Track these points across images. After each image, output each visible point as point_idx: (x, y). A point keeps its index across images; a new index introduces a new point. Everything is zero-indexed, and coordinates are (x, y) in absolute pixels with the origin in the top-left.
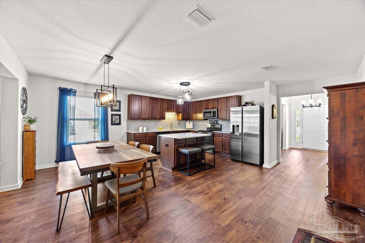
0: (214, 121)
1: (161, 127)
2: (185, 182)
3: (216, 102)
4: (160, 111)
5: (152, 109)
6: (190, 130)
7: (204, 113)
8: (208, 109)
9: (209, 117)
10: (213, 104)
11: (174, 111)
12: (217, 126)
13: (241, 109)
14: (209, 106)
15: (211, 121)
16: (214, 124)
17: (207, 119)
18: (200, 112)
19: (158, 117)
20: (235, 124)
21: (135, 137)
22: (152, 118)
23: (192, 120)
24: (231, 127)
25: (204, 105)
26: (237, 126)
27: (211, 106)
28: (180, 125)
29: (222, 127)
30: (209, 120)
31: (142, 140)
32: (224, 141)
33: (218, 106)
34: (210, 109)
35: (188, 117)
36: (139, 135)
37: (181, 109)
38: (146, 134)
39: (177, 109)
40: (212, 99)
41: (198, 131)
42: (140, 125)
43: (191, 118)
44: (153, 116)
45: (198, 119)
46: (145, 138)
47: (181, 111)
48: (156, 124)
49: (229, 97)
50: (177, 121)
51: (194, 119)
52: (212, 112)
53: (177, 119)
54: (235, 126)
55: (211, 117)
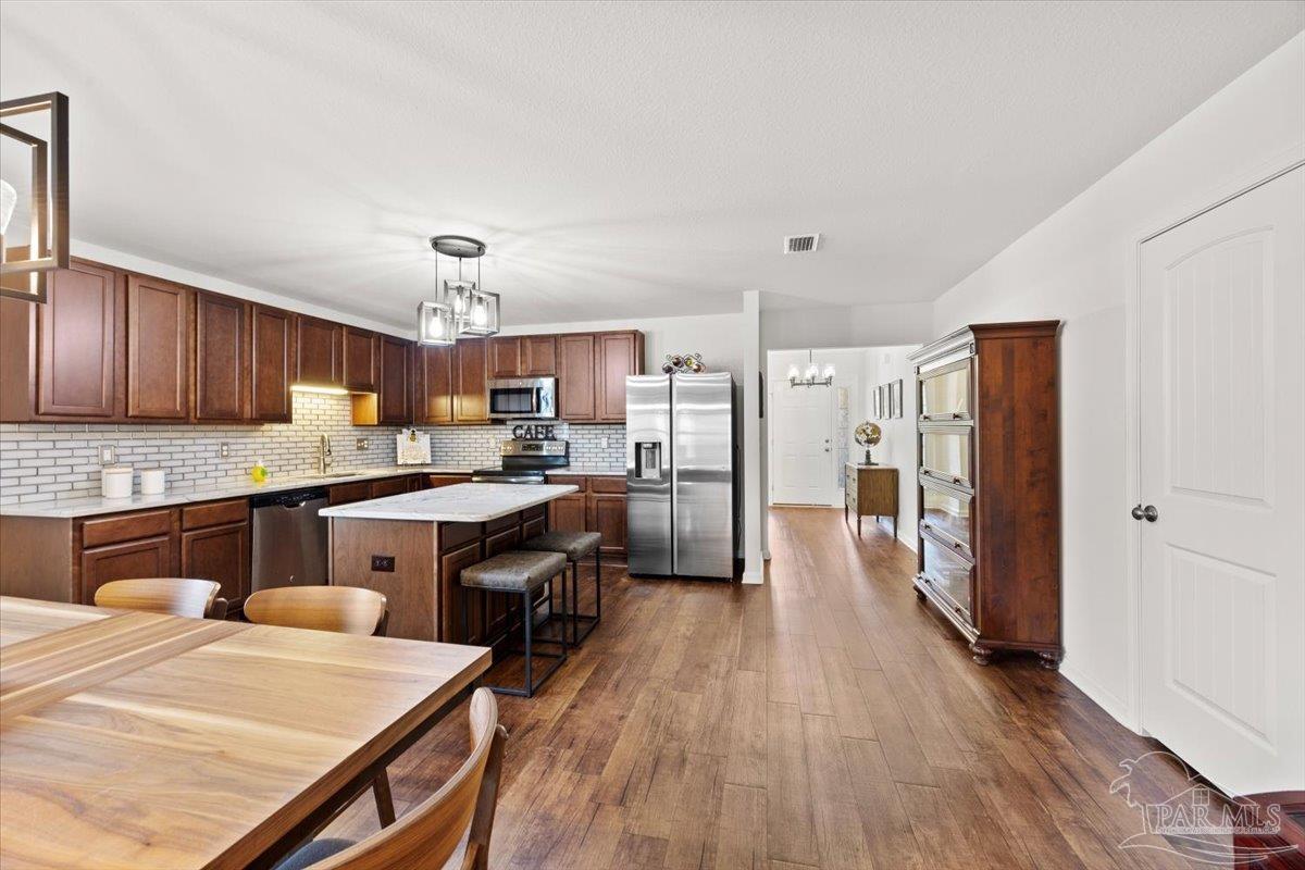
0: (536, 426)
1: (261, 464)
2: (541, 736)
3: (548, 349)
4: (260, 371)
5: (205, 361)
6: (426, 470)
7: (495, 393)
8: (513, 376)
9: (517, 412)
10: (534, 359)
11: (339, 382)
12: (547, 449)
13: (668, 383)
14: (515, 366)
15: (521, 427)
16: (537, 439)
17: (501, 422)
18: (475, 390)
19: (247, 408)
20: (646, 438)
21: (86, 543)
22: (214, 413)
23: (427, 424)
24: (631, 450)
25: (493, 361)
26: (651, 446)
27: (524, 367)
28: (367, 449)
29: (570, 450)
30: (511, 425)
31: (149, 553)
32: (594, 505)
33: (558, 365)
34: (519, 377)
35: (409, 409)
36: (122, 528)
37: (378, 369)
38: (176, 516)
39: (359, 363)
40: (530, 337)
41: (471, 471)
42: (107, 456)
43: (423, 415)
44: (217, 406)
45: (460, 418)
46: (166, 539)
47: (378, 377)
48: (225, 448)
49: (606, 334)
50: (350, 428)
51: (442, 419)
52: (532, 389)
53: (349, 418)
54: (645, 446)
55: (532, 411)
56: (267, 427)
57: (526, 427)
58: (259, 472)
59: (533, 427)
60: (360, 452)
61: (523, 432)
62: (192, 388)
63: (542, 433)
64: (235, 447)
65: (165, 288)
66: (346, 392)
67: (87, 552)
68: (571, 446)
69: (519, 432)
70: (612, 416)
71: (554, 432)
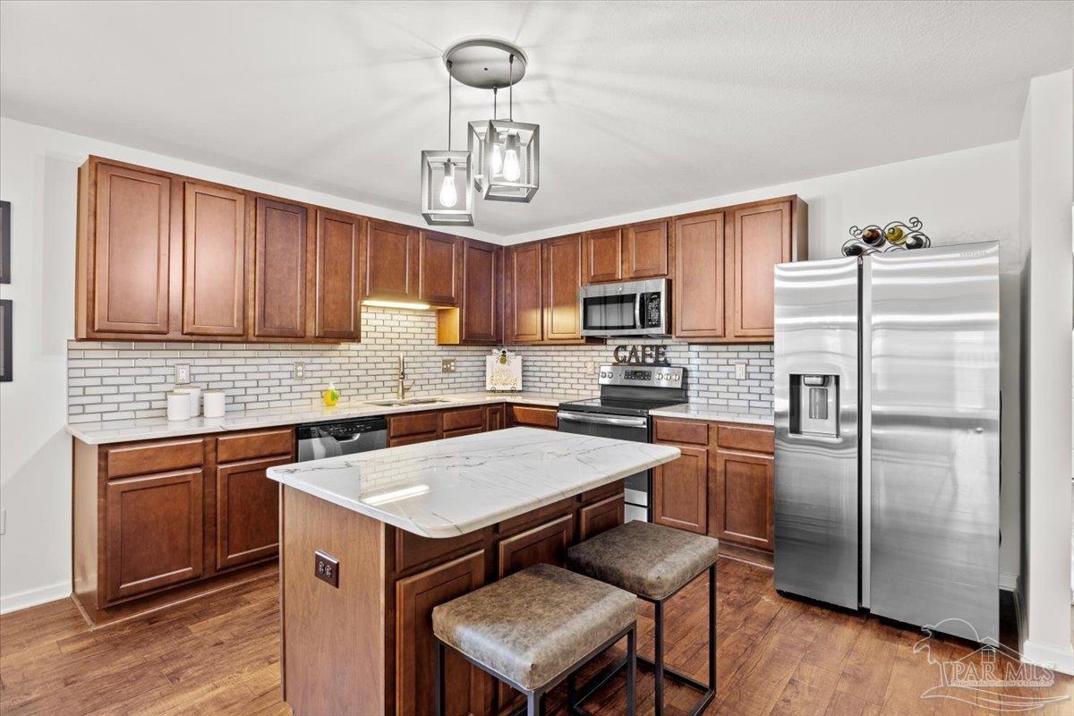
0: (644, 347)
1: (333, 387)
3: (658, 238)
4: (324, 283)
5: (265, 273)
6: (509, 399)
7: (588, 303)
8: (612, 279)
9: (618, 328)
11: (413, 296)
12: (664, 378)
13: (854, 275)
14: (614, 264)
15: (624, 347)
16: (644, 364)
17: (600, 341)
18: (565, 301)
19: (311, 325)
20: (810, 368)
21: (111, 473)
22: (273, 331)
23: (517, 343)
24: (783, 386)
25: (589, 260)
26: (819, 380)
27: (625, 266)
28: (454, 371)
29: (689, 381)
30: (612, 344)
31: (180, 488)
32: (720, 467)
33: (670, 260)
34: (620, 281)
35: (497, 326)
36: (149, 458)
37: (459, 279)
38: (211, 446)
39: (437, 273)
40: (633, 225)
41: (557, 404)
42: (183, 375)
43: (513, 332)
44: (277, 323)
45: (551, 336)
46: (199, 471)
47: (459, 289)
48: (300, 368)
49: (742, 207)
50: (436, 348)
51: (530, 338)
52: (634, 296)
53: (434, 337)
54: (808, 380)
55: (634, 327)
56: (343, 346)
57: (630, 348)
58: (329, 396)
59: (640, 348)
60: (446, 375)
61: (627, 354)
62: (251, 303)
63: (651, 356)
64: (309, 368)
65: (222, 194)
66: (426, 307)
67: (111, 484)
68: (690, 374)
69: (621, 354)
70: (750, 332)
71: (668, 355)
